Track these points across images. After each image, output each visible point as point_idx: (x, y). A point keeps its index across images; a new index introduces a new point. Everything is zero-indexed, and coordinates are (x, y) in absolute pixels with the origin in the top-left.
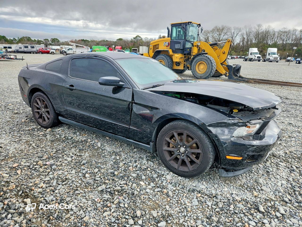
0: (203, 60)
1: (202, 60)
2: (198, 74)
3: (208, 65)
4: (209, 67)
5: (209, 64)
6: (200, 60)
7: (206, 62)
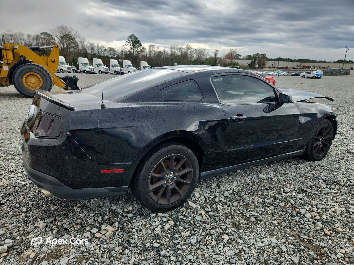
0: (34, 71)
1: (32, 71)
2: (29, 91)
3: (44, 78)
4: (46, 79)
5: (45, 76)
6: (27, 71)
7: (40, 73)
